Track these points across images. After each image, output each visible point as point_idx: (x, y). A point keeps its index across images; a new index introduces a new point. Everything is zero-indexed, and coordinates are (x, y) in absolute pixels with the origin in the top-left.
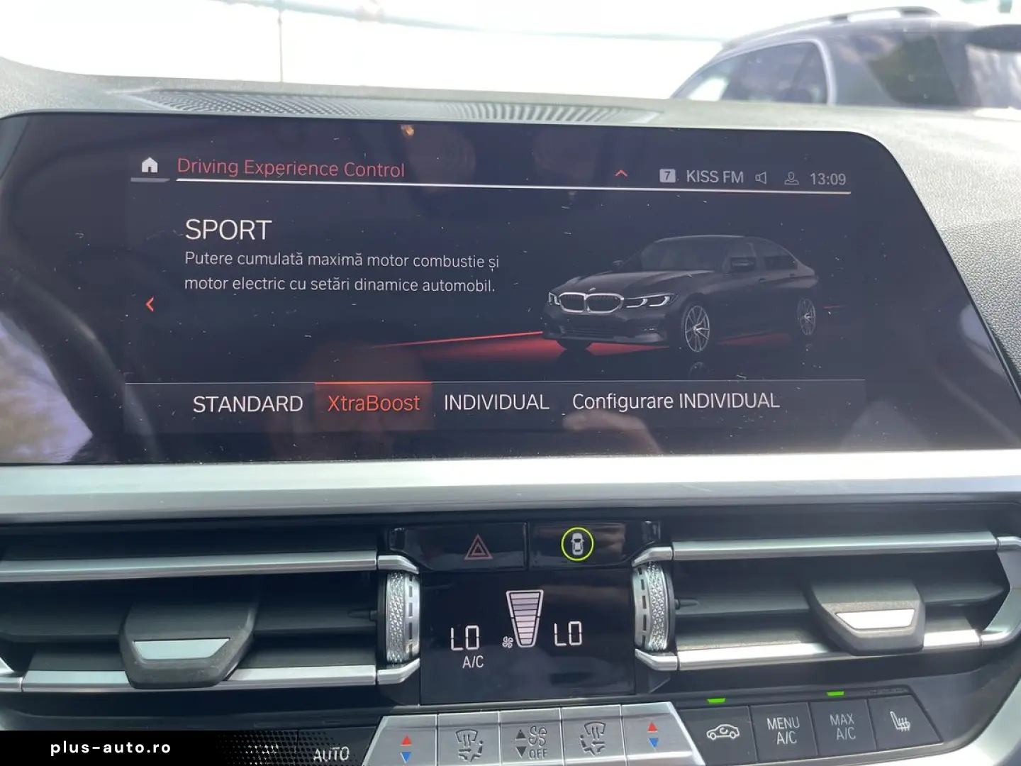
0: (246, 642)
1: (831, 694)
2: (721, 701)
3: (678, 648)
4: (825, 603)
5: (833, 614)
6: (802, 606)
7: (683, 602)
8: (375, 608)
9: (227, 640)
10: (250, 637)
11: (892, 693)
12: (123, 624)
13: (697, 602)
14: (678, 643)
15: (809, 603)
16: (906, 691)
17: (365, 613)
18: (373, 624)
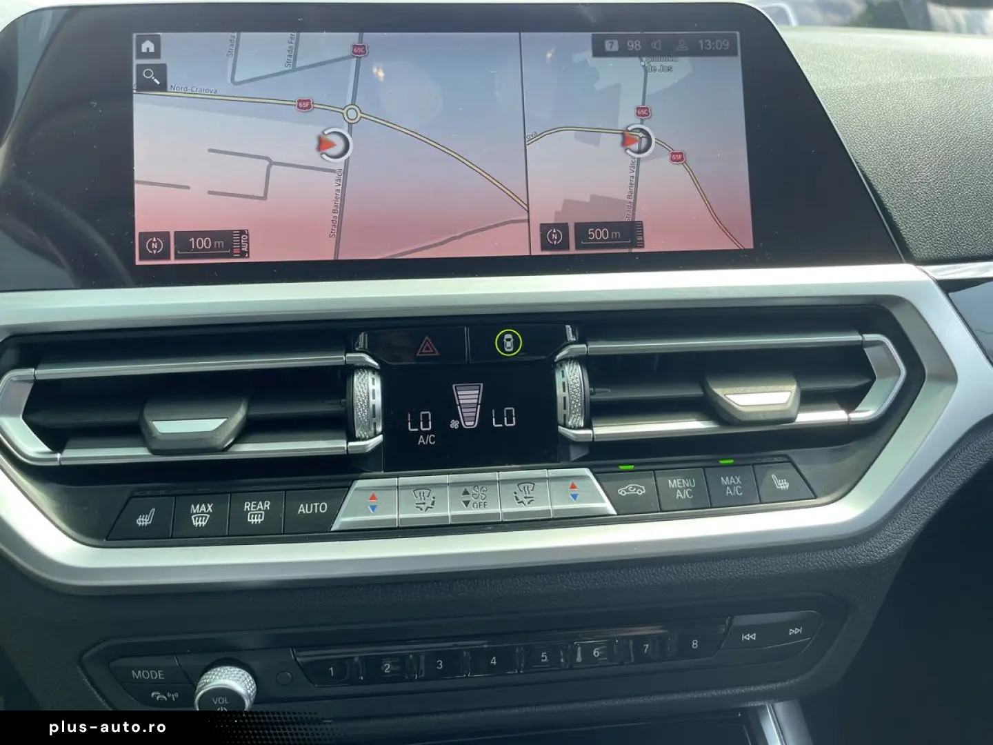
0: (241, 421)
1: (723, 462)
2: (631, 467)
3: (594, 425)
4: (716, 388)
5: (723, 396)
6: (696, 392)
7: (597, 390)
8: (345, 397)
9: (226, 419)
10: (244, 419)
11: (774, 461)
12: (142, 411)
13: (609, 390)
14: (593, 422)
15: (703, 389)
16: (785, 459)
17: (338, 401)
18: (344, 409)
